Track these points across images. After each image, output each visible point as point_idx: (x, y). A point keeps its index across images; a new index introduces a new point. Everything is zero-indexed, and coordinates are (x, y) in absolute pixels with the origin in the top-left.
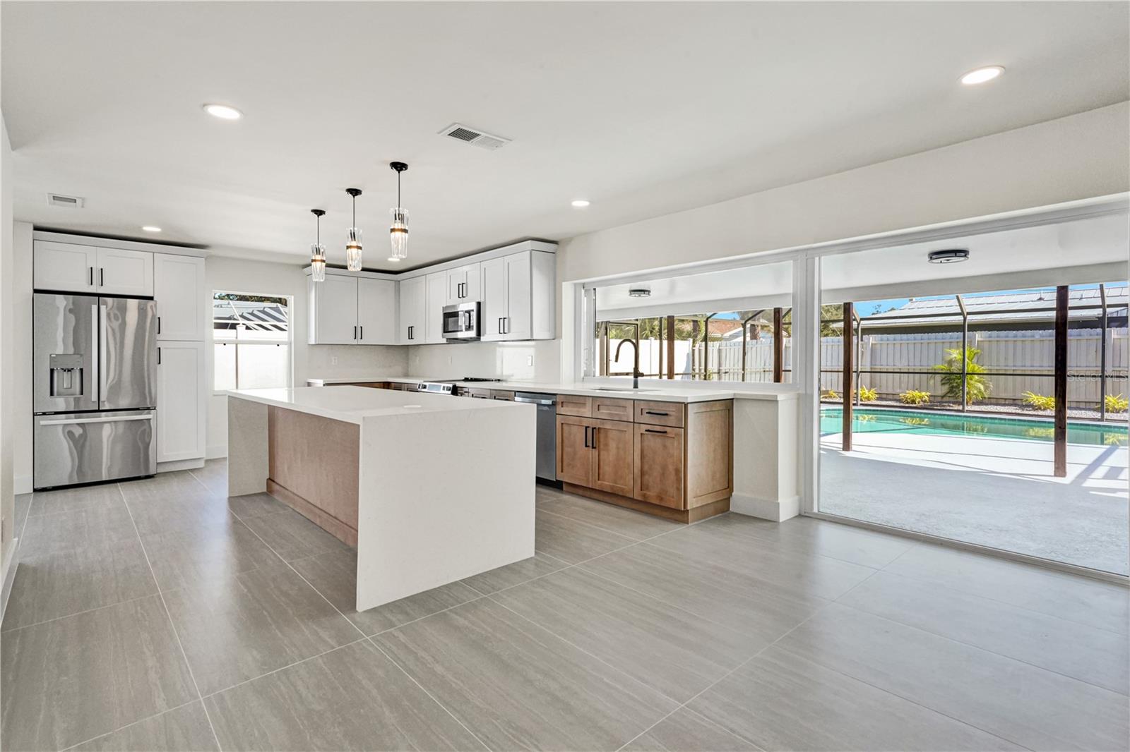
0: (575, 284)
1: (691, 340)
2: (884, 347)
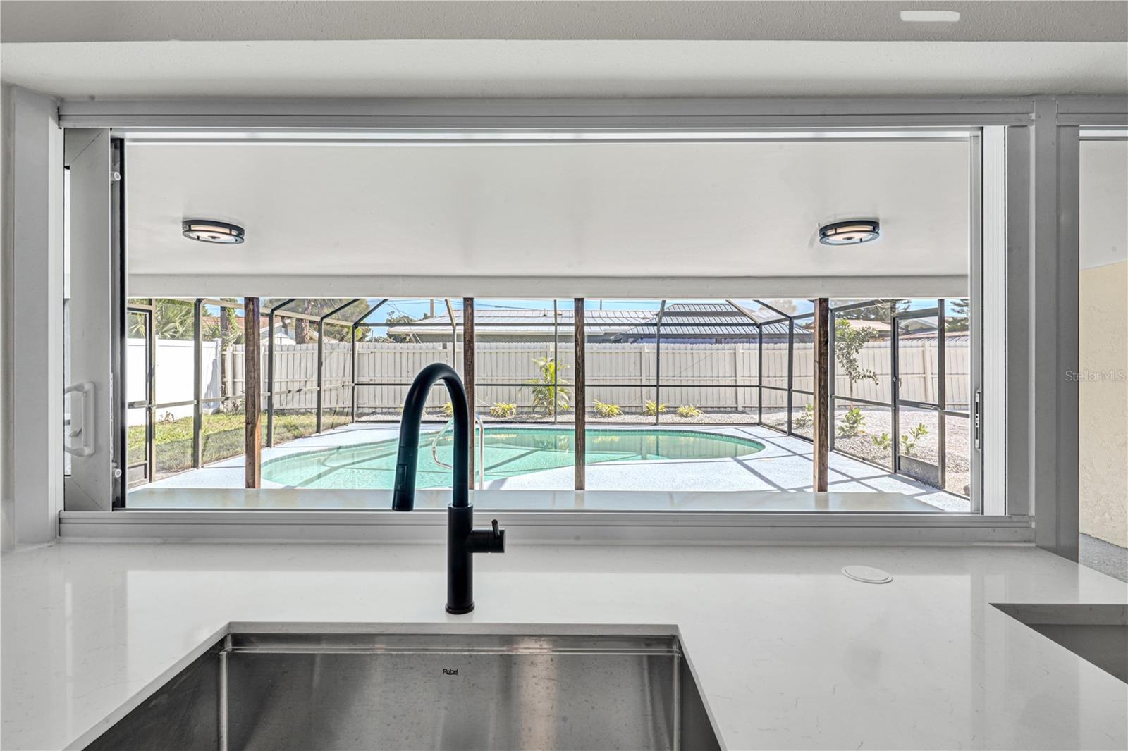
1: (220, 341)
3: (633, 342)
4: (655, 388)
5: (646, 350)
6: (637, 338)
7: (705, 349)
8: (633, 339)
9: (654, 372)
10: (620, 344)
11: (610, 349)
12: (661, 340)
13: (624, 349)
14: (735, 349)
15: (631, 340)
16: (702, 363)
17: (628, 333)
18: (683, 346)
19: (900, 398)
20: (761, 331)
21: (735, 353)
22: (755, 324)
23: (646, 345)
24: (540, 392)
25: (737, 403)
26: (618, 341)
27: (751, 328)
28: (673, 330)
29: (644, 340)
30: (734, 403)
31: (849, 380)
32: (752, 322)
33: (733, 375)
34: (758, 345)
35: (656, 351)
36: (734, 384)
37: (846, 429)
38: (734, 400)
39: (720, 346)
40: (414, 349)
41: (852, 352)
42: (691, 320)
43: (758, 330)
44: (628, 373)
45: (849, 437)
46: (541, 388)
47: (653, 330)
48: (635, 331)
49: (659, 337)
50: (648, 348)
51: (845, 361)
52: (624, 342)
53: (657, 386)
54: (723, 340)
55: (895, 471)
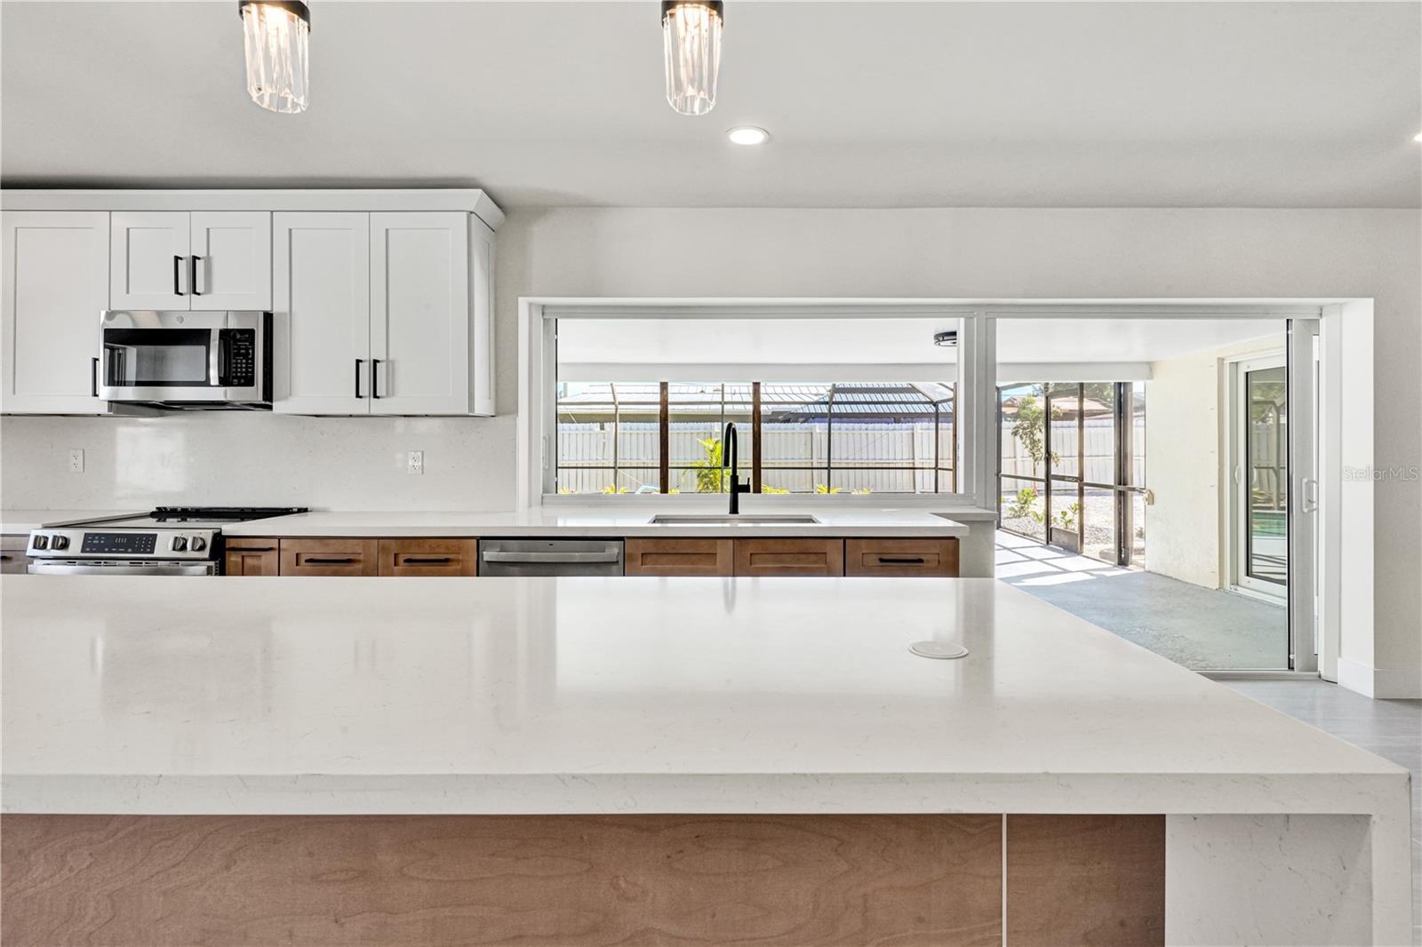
0: (531, 305)
2: (628, 436)
3: (804, 422)
4: (826, 471)
5: (818, 431)
6: (808, 418)
7: (881, 430)
8: (803, 419)
9: (825, 455)
10: (789, 424)
11: (779, 429)
12: (832, 420)
13: (793, 429)
14: (913, 429)
15: (801, 420)
16: (878, 444)
17: (798, 411)
18: (857, 425)
19: (1052, 473)
20: (937, 409)
21: (913, 434)
22: (931, 402)
23: (817, 425)
24: (706, 476)
25: (914, 488)
26: (788, 421)
27: (927, 406)
28: (848, 409)
29: (816, 419)
30: (912, 487)
31: (1033, 461)
32: (928, 400)
33: (911, 457)
34: (934, 424)
35: (827, 431)
36: (911, 466)
37: (1017, 509)
38: (912, 484)
39: (897, 425)
40: (570, 430)
41: (1035, 432)
42: (868, 397)
43: (934, 409)
44: (800, 456)
45: (1019, 517)
46: (706, 471)
47: (824, 409)
48: (806, 410)
49: (830, 418)
50: (819, 428)
51: (1028, 442)
52: (794, 422)
53: (829, 468)
54: (902, 419)
55: (1048, 543)
